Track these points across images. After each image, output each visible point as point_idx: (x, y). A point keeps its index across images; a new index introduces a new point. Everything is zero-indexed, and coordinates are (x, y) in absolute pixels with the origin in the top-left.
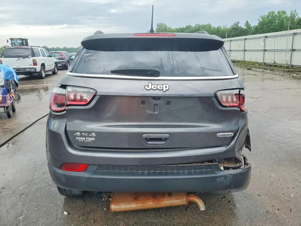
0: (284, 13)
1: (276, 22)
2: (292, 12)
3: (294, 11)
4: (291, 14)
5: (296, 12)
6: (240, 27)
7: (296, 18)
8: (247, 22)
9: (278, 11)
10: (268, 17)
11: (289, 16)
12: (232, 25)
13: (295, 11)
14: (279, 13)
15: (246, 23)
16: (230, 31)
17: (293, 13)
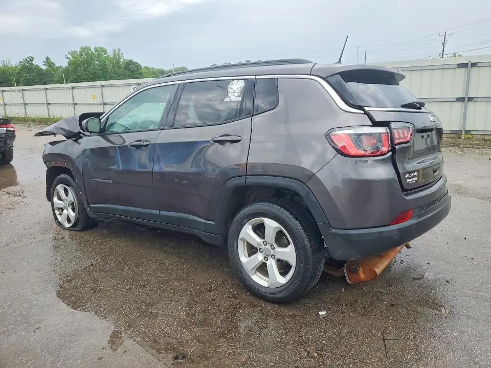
0: (104, 51)
1: (94, 64)
2: (114, 51)
3: (117, 49)
4: (114, 54)
5: (121, 52)
6: (37, 67)
7: (122, 60)
8: (48, 59)
9: (94, 47)
10: (81, 54)
11: (112, 56)
12: (21, 62)
13: (119, 49)
14: (96, 49)
15: (45, 60)
16: (19, 73)
17: (117, 52)
